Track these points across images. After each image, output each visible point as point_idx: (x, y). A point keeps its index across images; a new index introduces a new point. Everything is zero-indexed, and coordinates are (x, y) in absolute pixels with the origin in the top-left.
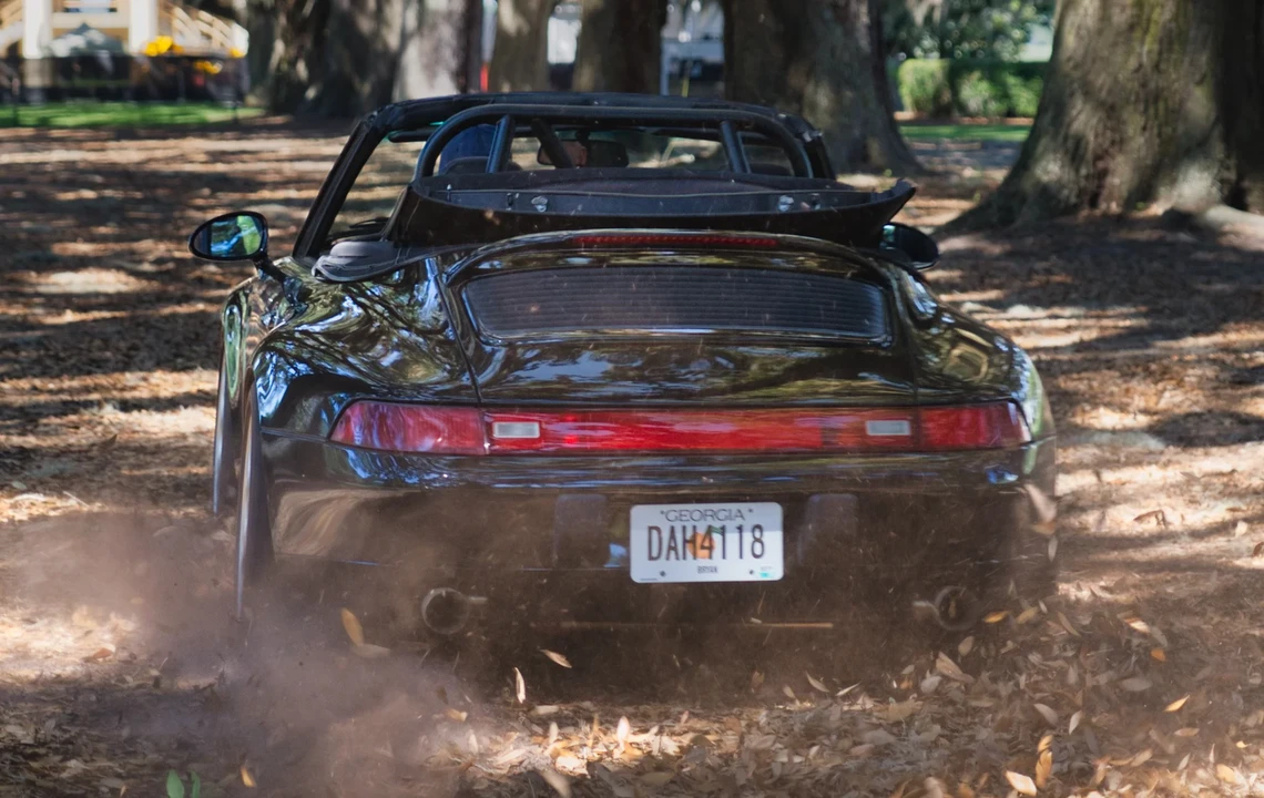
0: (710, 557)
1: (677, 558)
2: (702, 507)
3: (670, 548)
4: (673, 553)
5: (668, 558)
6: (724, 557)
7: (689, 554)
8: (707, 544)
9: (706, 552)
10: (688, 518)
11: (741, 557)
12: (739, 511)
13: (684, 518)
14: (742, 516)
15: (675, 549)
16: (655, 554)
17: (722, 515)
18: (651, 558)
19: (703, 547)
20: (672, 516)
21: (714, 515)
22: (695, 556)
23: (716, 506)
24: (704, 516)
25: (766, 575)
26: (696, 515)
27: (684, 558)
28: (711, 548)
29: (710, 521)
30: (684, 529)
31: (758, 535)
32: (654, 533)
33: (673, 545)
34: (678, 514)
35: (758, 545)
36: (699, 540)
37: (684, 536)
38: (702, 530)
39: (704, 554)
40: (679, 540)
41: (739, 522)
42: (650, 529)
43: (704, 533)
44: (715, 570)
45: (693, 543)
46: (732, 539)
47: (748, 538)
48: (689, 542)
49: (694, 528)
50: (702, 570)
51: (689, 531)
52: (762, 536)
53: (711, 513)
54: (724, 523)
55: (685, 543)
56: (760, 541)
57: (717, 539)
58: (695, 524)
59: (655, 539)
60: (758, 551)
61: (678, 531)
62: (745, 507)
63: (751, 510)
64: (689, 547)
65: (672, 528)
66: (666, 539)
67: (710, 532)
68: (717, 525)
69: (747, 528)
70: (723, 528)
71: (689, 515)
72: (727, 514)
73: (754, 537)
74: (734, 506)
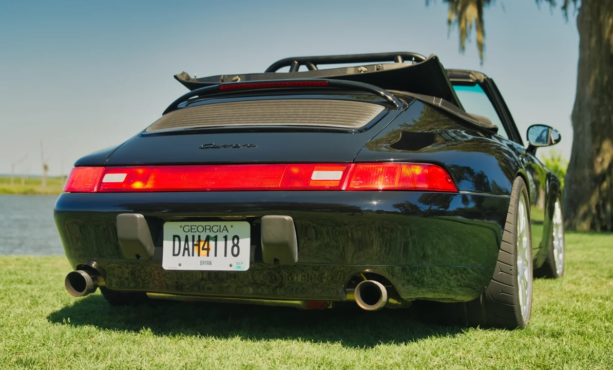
0: (208, 255)
1: (189, 255)
2: (204, 224)
3: (185, 249)
4: (186, 252)
5: (183, 255)
6: (216, 255)
7: (196, 253)
8: (206, 247)
9: (206, 252)
10: (196, 230)
11: (225, 256)
12: (225, 226)
13: (193, 230)
14: (227, 230)
15: (188, 249)
16: (176, 252)
17: (215, 229)
18: (174, 255)
19: (203, 249)
21: (211, 229)
22: (199, 255)
23: (212, 224)
24: (205, 229)
25: (239, 267)
26: (200, 229)
27: (193, 255)
28: (208, 249)
29: (208, 233)
30: (193, 237)
31: (236, 241)
32: (177, 239)
33: (187, 247)
34: (190, 228)
35: (236, 249)
36: (202, 244)
37: (193, 241)
38: (203, 238)
39: (203, 253)
40: (190, 243)
41: (225, 233)
42: (175, 236)
43: (205, 240)
44: (210, 263)
45: (198, 245)
46: (221, 244)
47: (230, 243)
48: (196, 245)
49: (199, 236)
50: (202, 263)
51: (196, 239)
52: (238, 242)
53: (208, 227)
54: (216, 234)
55: (194, 245)
56: (237, 245)
57: (212, 243)
58: (199, 234)
59: (177, 243)
60: (235, 252)
61: (190, 238)
62: (228, 224)
63: (232, 226)
64: (196, 248)
65: (187, 236)
66: (183, 243)
67: (208, 239)
68: (212, 235)
69: (230, 237)
70: (216, 237)
71: (196, 228)
72: (218, 228)
73: (233, 242)
74: (222, 224)
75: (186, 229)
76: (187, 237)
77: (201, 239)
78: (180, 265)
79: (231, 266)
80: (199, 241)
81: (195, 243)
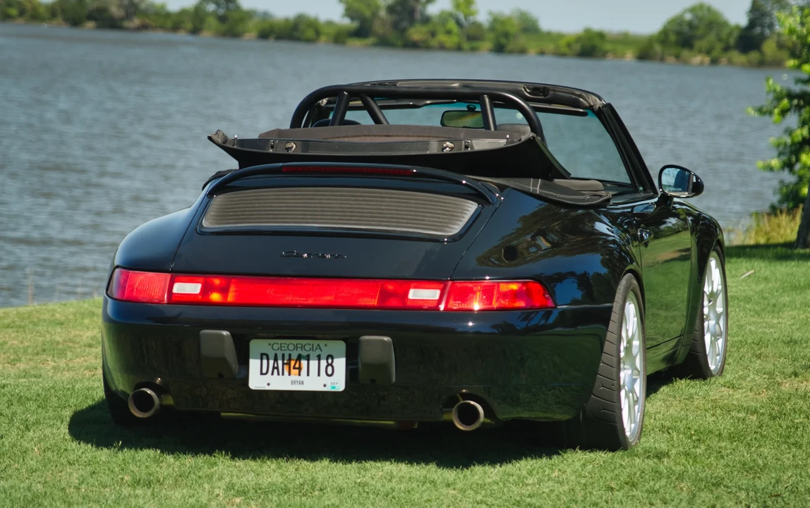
0: (299, 375)
1: (278, 374)
2: (295, 342)
3: (274, 368)
4: (276, 371)
5: (272, 374)
6: (308, 375)
7: (286, 372)
8: (297, 366)
9: (297, 371)
10: (286, 348)
11: (319, 375)
12: (318, 345)
13: (283, 349)
14: (320, 349)
15: (277, 368)
16: (264, 371)
17: (307, 347)
18: (262, 374)
19: (294, 368)
20: (276, 347)
21: (303, 347)
22: (290, 374)
23: (304, 342)
24: (296, 348)
25: (334, 387)
26: (291, 347)
27: (283, 374)
28: (300, 369)
29: (300, 351)
30: (283, 355)
31: (330, 361)
32: (264, 357)
33: (276, 365)
34: (279, 346)
35: (330, 368)
36: (293, 363)
37: (283, 360)
38: (294, 356)
39: (295, 372)
40: (280, 362)
41: (318, 352)
42: (262, 354)
43: (296, 358)
44: (302, 383)
45: (289, 364)
46: (314, 363)
47: (324, 363)
48: (286, 364)
49: (290, 355)
50: (293, 382)
51: (287, 357)
52: (332, 362)
53: (301, 346)
54: (309, 352)
55: (283, 364)
56: (331, 365)
57: (304, 363)
58: (291, 352)
59: (265, 362)
60: (330, 371)
61: (280, 356)
62: (322, 343)
63: (326, 345)
64: (286, 367)
66: (271, 362)
67: (299, 358)
68: (304, 353)
69: (324, 355)
70: (308, 356)
71: (286, 346)
72: (311, 347)
73: (327, 362)
74: (315, 343)
76: (276, 355)
77: (292, 357)
78: (268, 384)
79: (325, 386)
80: (290, 359)
81: (285, 362)
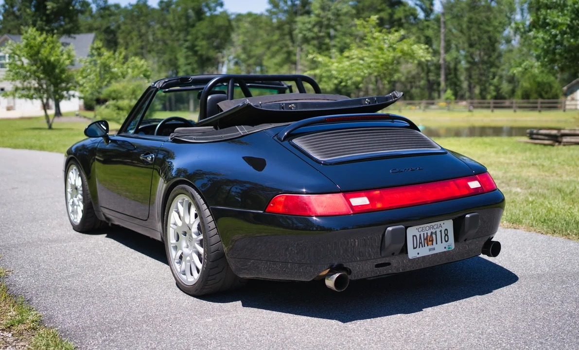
0: (433, 244)
1: (422, 247)
2: (429, 225)
3: (420, 243)
4: (421, 245)
5: (419, 247)
6: (437, 244)
7: (426, 245)
8: (431, 239)
11: (442, 243)
13: (423, 230)
14: (441, 226)
15: (421, 243)
16: (415, 246)
17: (435, 227)
18: (414, 248)
19: (430, 241)
21: (433, 228)
23: (433, 224)
24: (430, 228)
25: (449, 248)
26: (427, 228)
27: (424, 246)
28: (432, 241)
29: (432, 230)
33: (421, 241)
35: (446, 237)
36: (429, 238)
39: (430, 243)
40: (422, 239)
41: (440, 228)
42: (413, 236)
43: (430, 235)
44: (434, 249)
45: (427, 239)
47: (443, 234)
49: (427, 233)
50: (430, 250)
52: (448, 233)
54: (436, 230)
55: (424, 240)
56: (447, 235)
57: (434, 237)
59: (415, 240)
60: (447, 240)
61: (422, 235)
62: (441, 222)
63: (444, 224)
64: (426, 242)
65: (420, 234)
67: (432, 234)
69: (443, 230)
70: (436, 232)
71: (425, 229)
72: (437, 226)
73: (445, 234)
74: (439, 223)
75: (420, 230)
78: (418, 254)
79: (445, 248)
81: (425, 238)
